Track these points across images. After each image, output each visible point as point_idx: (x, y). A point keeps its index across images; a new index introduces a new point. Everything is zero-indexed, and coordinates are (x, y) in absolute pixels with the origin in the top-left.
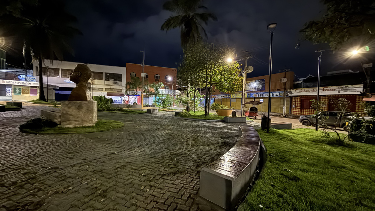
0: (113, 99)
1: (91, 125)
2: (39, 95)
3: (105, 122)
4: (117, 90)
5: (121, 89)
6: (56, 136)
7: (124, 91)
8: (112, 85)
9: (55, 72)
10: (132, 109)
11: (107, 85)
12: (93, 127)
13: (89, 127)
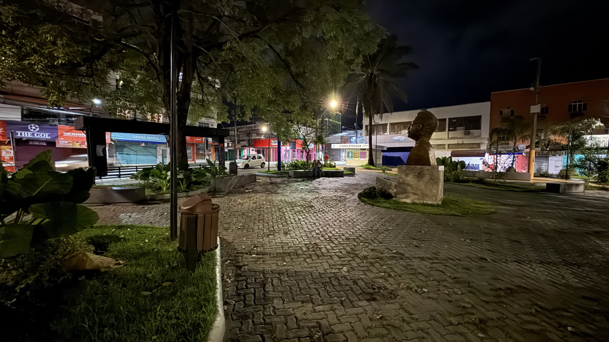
0: (467, 163)
1: (435, 203)
2: (368, 159)
3: (457, 201)
4: (471, 146)
5: (480, 144)
6: (393, 211)
7: (484, 147)
8: (460, 138)
9: (383, 128)
10: (507, 181)
11: (452, 138)
12: (438, 206)
13: (432, 205)
